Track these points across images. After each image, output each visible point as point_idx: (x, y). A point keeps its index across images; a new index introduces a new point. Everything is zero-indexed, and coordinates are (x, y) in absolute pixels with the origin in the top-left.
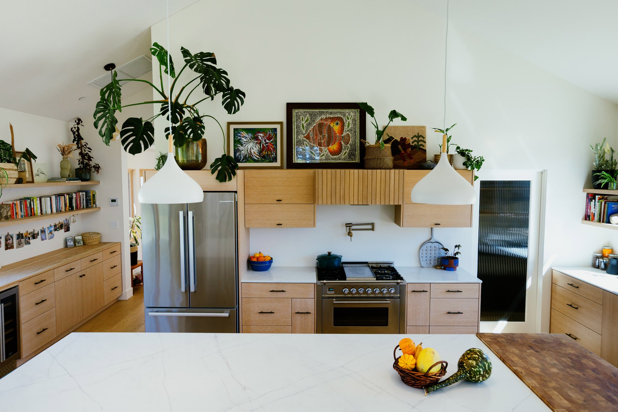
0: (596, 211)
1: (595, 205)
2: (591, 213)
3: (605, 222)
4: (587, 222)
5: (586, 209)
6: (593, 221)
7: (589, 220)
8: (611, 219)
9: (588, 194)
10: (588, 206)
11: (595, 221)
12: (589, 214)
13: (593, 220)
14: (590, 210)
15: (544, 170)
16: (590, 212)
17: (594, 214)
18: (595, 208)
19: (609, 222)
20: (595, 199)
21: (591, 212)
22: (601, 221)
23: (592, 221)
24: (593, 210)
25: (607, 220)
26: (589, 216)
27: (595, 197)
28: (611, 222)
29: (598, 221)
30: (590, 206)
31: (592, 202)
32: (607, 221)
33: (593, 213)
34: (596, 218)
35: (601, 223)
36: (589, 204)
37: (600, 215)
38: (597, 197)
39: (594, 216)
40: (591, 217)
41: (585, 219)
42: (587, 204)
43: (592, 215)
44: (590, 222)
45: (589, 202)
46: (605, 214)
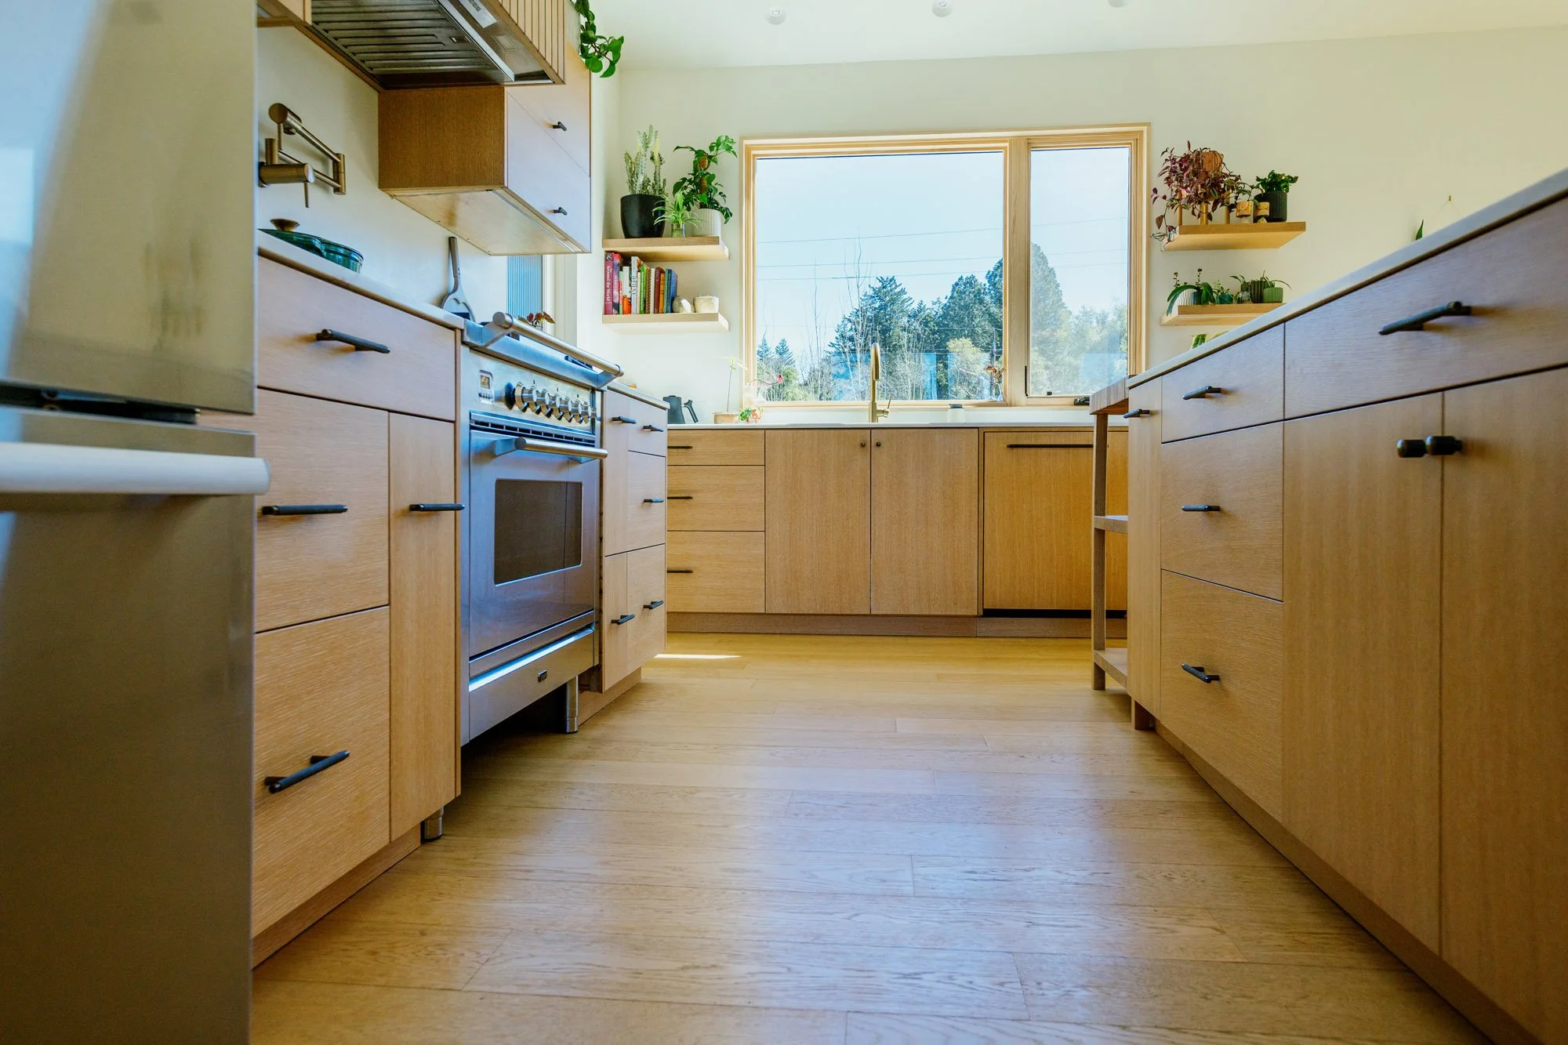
0: (634, 292)
1: (631, 279)
2: (621, 297)
3: (665, 310)
4: (615, 316)
5: (606, 289)
6: (630, 313)
7: (618, 313)
8: (680, 303)
9: (609, 253)
10: (612, 282)
11: (633, 312)
12: (616, 301)
13: (628, 311)
14: (619, 290)
16: (619, 296)
17: (630, 299)
18: (630, 285)
19: (673, 310)
20: (629, 265)
21: (622, 295)
22: (652, 310)
23: (626, 313)
24: (626, 291)
25: (669, 306)
26: (617, 306)
27: (631, 261)
28: (678, 308)
29: (643, 311)
30: (619, 283)
31: (621, 273)
32: (669, 308)
33: (629, 296)
34: (636, 306)
35: (652, 315)
36: (616, 277)
37: (646, 301)
38: (635, 260)
39: (630, 304)
40: (621, 307)
41: (606, 312)
42: (608, 278)
43: (625, 302)
44: (621, 316)
45: (615, 273)
46: (661, 296)
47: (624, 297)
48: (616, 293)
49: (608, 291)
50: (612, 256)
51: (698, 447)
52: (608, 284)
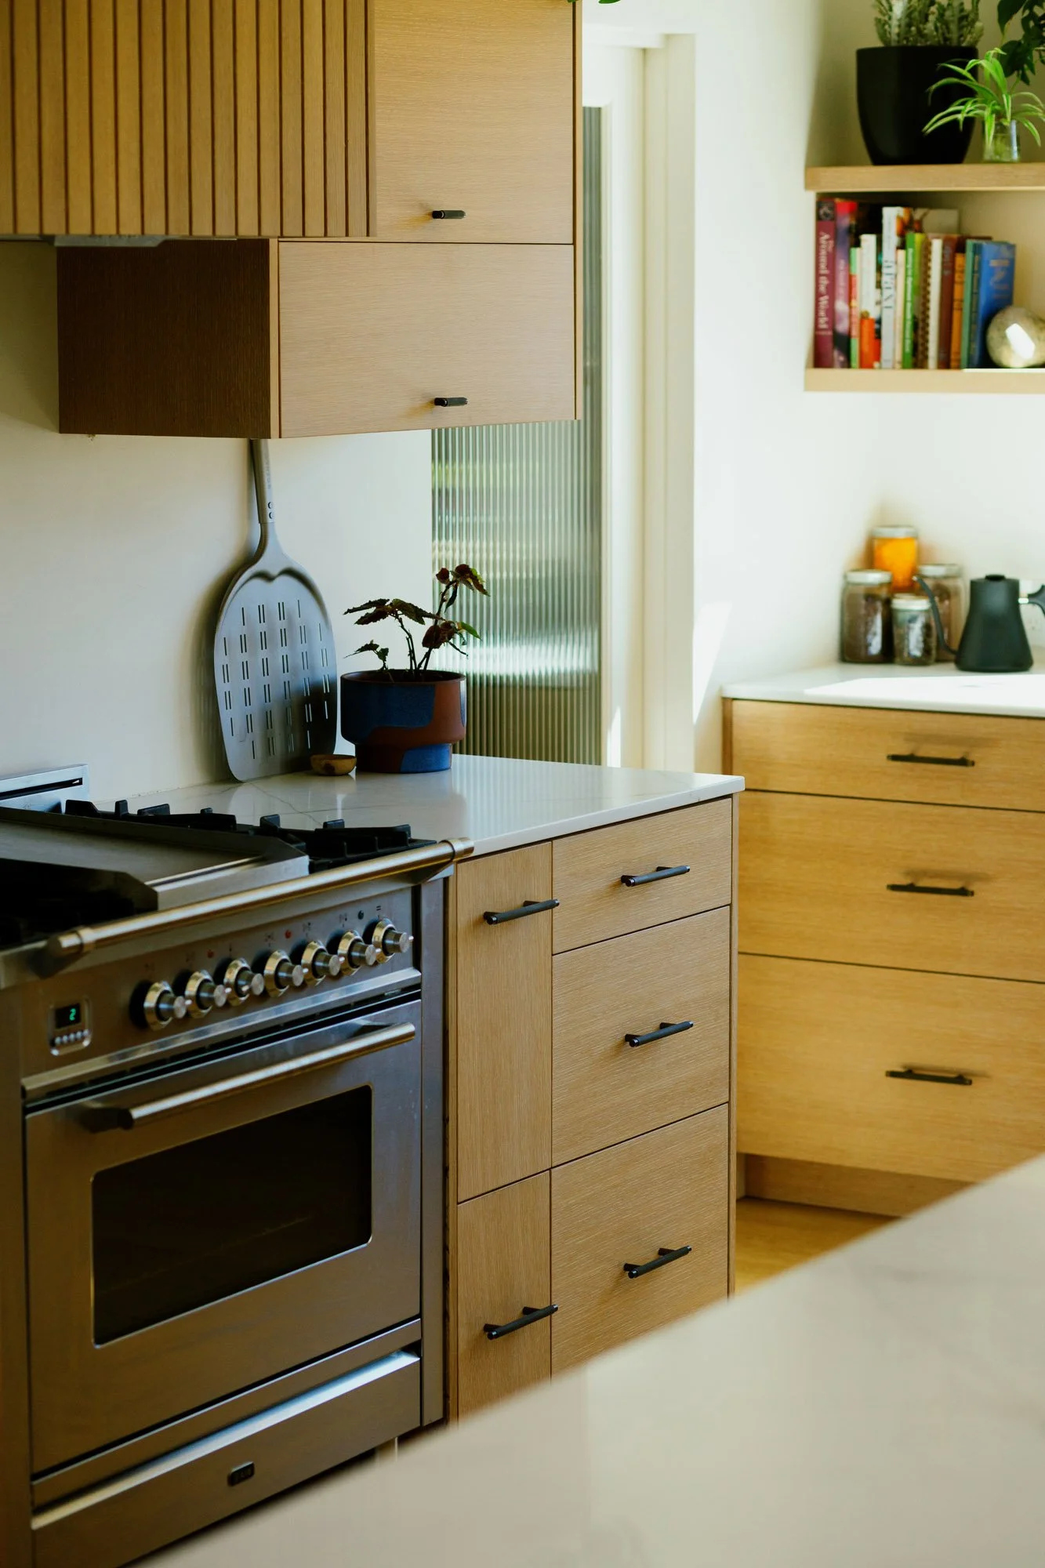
0: (889, 303)
1: (879, 268)
2: (856, 320)
3: (964, 360)
4: (836, 374)
5: (818, 295)
6: (876, 364)
7: (847, 364)
8: (1004, 337)
9: (825, 200)
10: (832, 277)
11: (884, 364)
12: (842, 327)
13: (872, 358)
14: (850, 298)
15: (668, 37)
16: (850, 316)
17: (879, 322)
18: (879, 285)
19: (986, 360)
20: (876, 228)
21: (856, 313)
22: (932, 359)
23: (865, 364)
24: (867, 300)
25: (976, 346)
26: (843, 343)
27: (880, 217)
28: (999, 353)
29: (910, 360)
30: (850, 280)
31: (855, 252)
32: (976, 354)
33: (874, 315)
34: (893, 343)
35: (932, 374)
36: (841, 264)
37: (919, 326)
38: (891, 216)
39: (878, 334)
40: (855, 344)
41: (819, 360)
42: (823, 266)
43: (866, 330)
44: (855, 374)
45: (840, 254)
46: (956, 314)
47: (864, 317)
48: (841, 306)
49: (824, 301)
50: (833, 208)
51: (989, 762)
52: (824, 281)
